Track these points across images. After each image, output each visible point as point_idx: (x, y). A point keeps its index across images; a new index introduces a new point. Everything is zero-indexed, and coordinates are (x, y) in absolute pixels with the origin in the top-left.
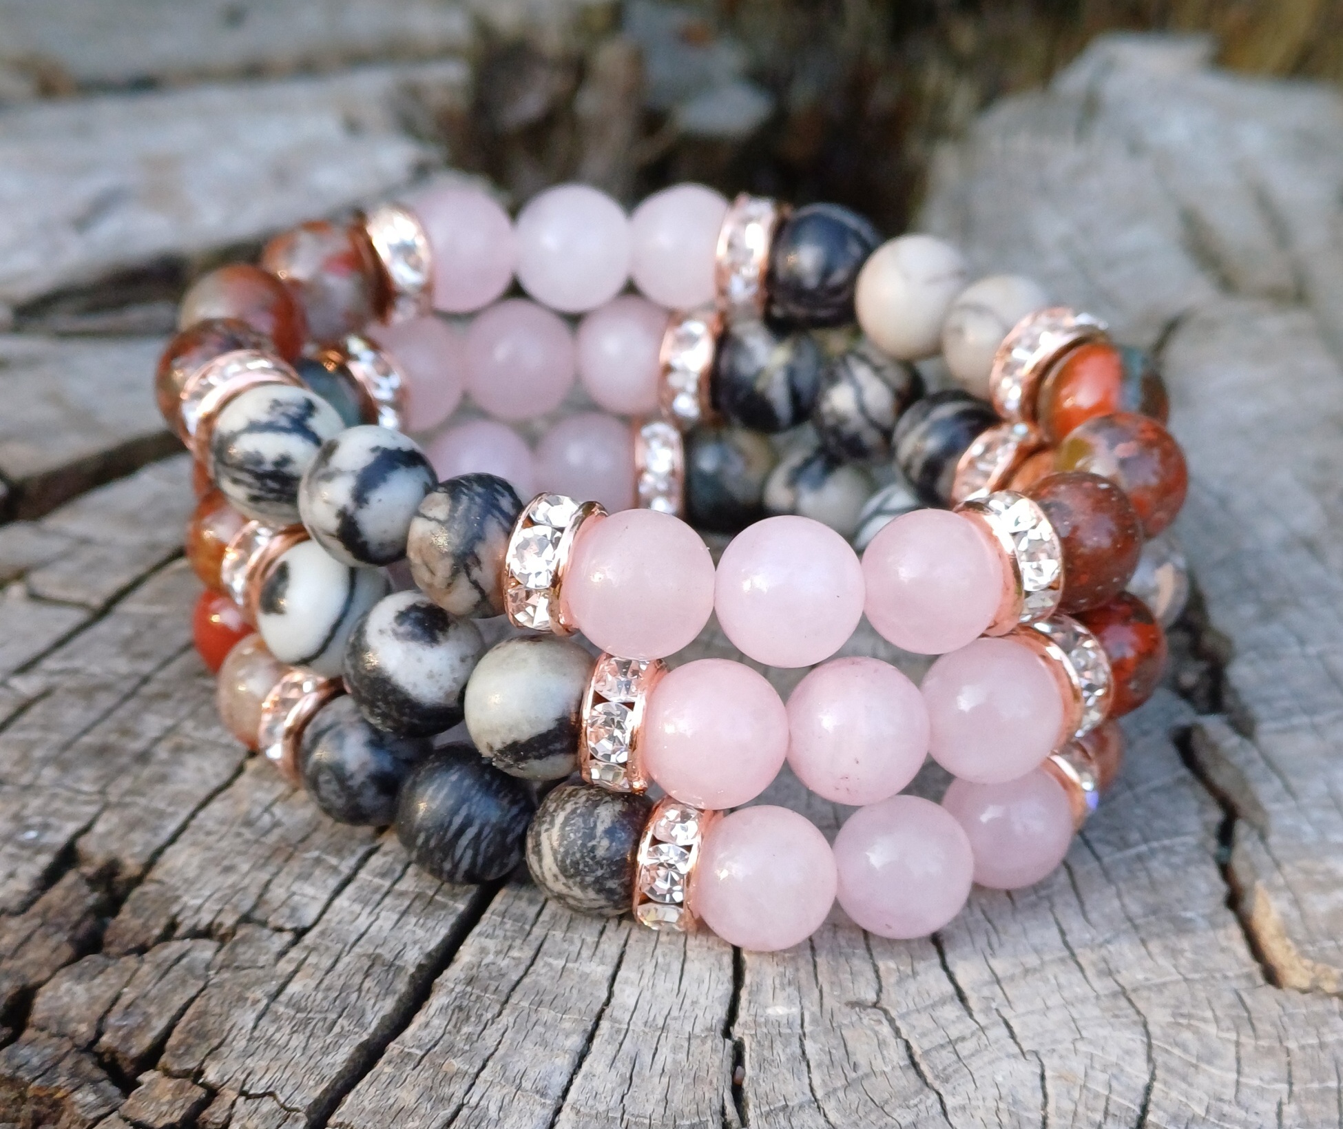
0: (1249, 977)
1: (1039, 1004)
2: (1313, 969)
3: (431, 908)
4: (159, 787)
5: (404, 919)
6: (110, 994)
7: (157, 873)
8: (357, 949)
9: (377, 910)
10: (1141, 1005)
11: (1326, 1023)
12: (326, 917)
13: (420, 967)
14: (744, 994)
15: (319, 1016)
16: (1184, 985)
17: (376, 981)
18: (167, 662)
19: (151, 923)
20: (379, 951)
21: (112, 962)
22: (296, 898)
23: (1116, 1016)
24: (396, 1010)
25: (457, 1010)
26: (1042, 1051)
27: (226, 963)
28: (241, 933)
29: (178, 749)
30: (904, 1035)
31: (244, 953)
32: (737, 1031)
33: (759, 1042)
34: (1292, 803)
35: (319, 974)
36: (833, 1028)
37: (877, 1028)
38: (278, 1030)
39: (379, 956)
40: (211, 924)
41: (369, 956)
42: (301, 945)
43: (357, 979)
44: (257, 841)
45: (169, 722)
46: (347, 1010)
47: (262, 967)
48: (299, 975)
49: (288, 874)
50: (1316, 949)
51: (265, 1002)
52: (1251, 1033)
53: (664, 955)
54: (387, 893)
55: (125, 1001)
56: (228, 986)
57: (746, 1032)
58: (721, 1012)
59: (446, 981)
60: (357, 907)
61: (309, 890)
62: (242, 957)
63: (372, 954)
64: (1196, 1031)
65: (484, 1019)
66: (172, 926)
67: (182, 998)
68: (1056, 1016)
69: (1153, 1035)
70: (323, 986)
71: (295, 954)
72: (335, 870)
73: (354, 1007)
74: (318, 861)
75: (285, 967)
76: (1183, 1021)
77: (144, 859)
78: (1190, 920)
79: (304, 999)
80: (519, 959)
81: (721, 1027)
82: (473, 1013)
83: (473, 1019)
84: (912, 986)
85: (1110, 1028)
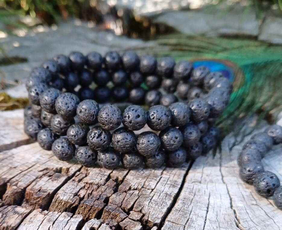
3: (174, 186)
5: (170, 188)
7: (126, 180)
8: (163, 192)
9: (165, 187)
12: (156, 187)
13: (175, 196)
14: (233, 202)
15: (159, 203)
17: (168, 198)
19: (127, 187)
21: (121, 193)
24: (172, 203)
25: (183, 203)
27: (141, 194)
28: (142, 189)
30: (263, 209)
31: (144, 193)
33: (238, 210)
35: (158, 196)
36: (251, 208)
37: (258, 208)
38: (153, 205)
40: (137, 188)
41: (166, 194)
42: (153, 191)
43: (165, 197)
44: (141, 175)
46: (164, 202)
47: (148, 195)
48: (154, 196)
49: (148, 180)
51: (149, 200)
54: (166, 184)
55: (125, 199)
56: (143, 197)
57: (235, 208)
60: (161, 186)
61: (152, 183)
66: (130, 189)
67: (135, 199)
72: (156, 180)
74: (153, 178)
75: (151, 195)
77: (122, 177)
79: (156, 200)
80: (192, 195)
81: (230, 207)
83: (186, 205)
84: (262, 202)
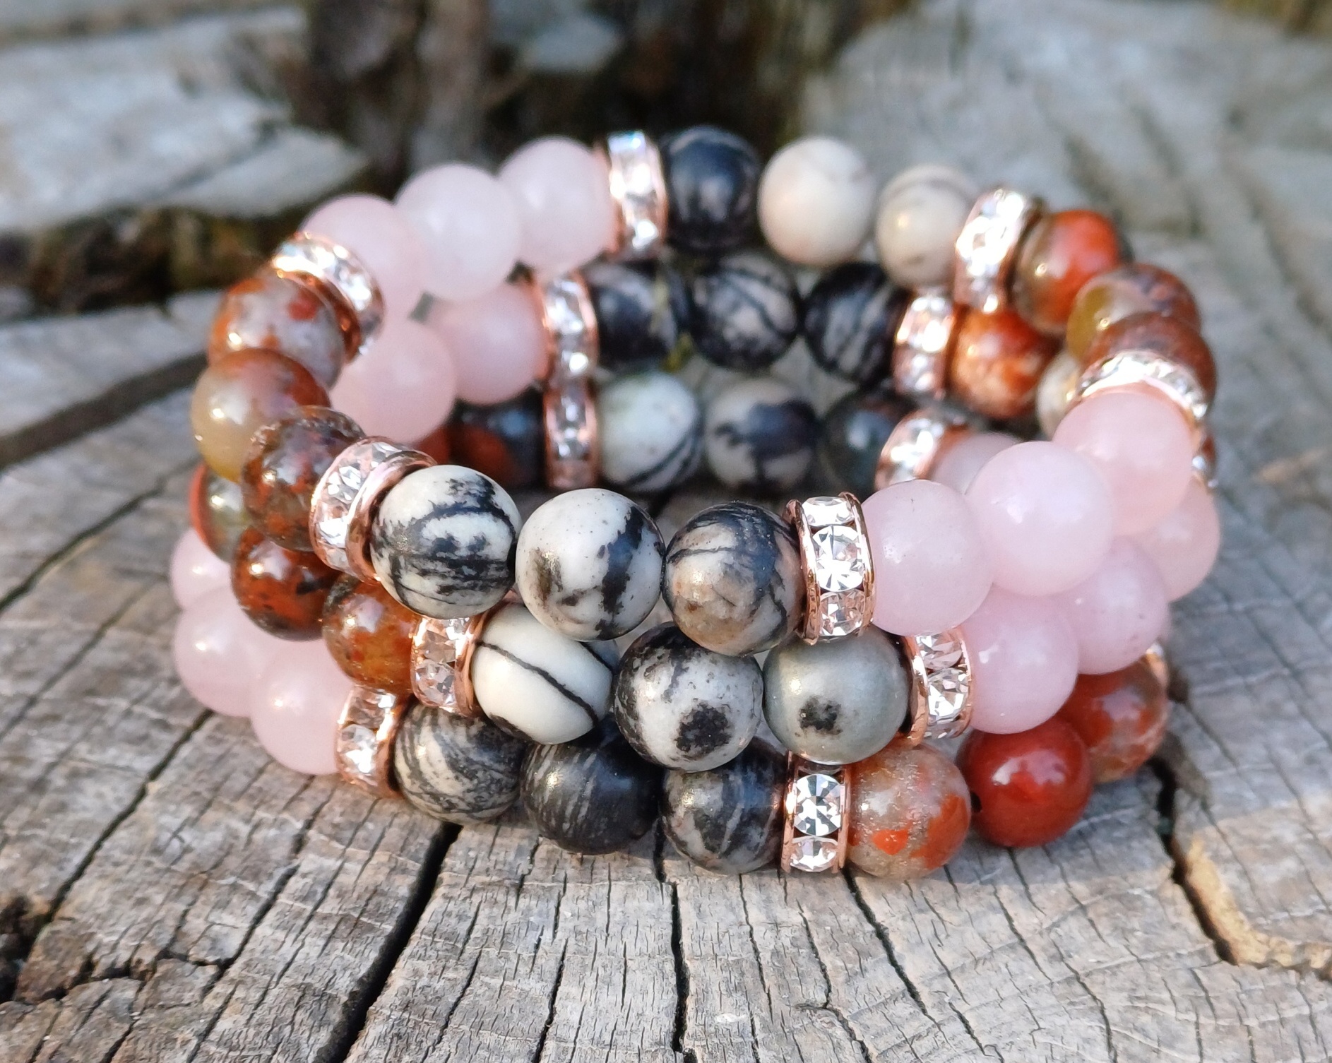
0: (1202, 953)
1: (993, 996)
2: (1268, 943)
3: (357, 931)
4: (59, 816)
5: (330, 945)
6: (32, 1043)
7: (67, 910)
8: (285, 980)
9: (301, 937)
10: (1095, 990)
11: (1283, 999)
12: (248, 947)
13: (352, 995)
14: (690, 1002)
15: (252, 1053)
16: (1138, 966)
17: (308, 1014)
18: (51, 682)
19: (66, 964)
20: (308, 980)
21: (30, 1008)
22: (216, 928)
23: (1072, 1003)
24: (332, 1041)
25: (395, 1038)
26: (1000, 1045)
27: (149, 1003)
28: (161, 969)
29: (75, 775)
30: (859, 1038)
31: (168, 990)
32: (687, 1043)
33: (711, 1053)
34: (1233, 770)
35: (249, 1009)
36: (786, 1035)
37: (830, 1031)
39: (309, 986)
40: (130, 961)
41: (299, 987)
42: (225, 978)
43: (289, 1012)
44: (168, 870)
45: (62, 746)
46: (281, 1045)
47: (188, 1005)
48: (227, 1011)
49: (204, 903)
50: (1269, 922)
51: (195, 1042)
52: (1210, 1012)
53: (604, 967)
54: (310, 918)
55: (48, 1049)
56: (154, 1026)
57: (697, 1043)
58: (668, 1024)
59: (382, 1008)
60: (280, 935)
61: (227, 919)
62: (166, 995)
63: (302, 984)
64: (1155, 1015)
65: (425, 1046)
66: (89, 966)
67: (107, 1044)
68: (1011, 1006)
69: (1110, 1021)
70: (254, 1021)
71: (221, 988)
72: (253, 895)
73: (288, 1042)
74: (234, 887)
75: (212, 1003)
76: (1142, 1005)
77: (50, 897)
78: (1139, 897)
79: (235, 1037)
80: (455, 979)
81: (669, 1039)
82: (412, 1040)
83: (413, 1047)
84: (861, 984)
85: (1067, 1017)
